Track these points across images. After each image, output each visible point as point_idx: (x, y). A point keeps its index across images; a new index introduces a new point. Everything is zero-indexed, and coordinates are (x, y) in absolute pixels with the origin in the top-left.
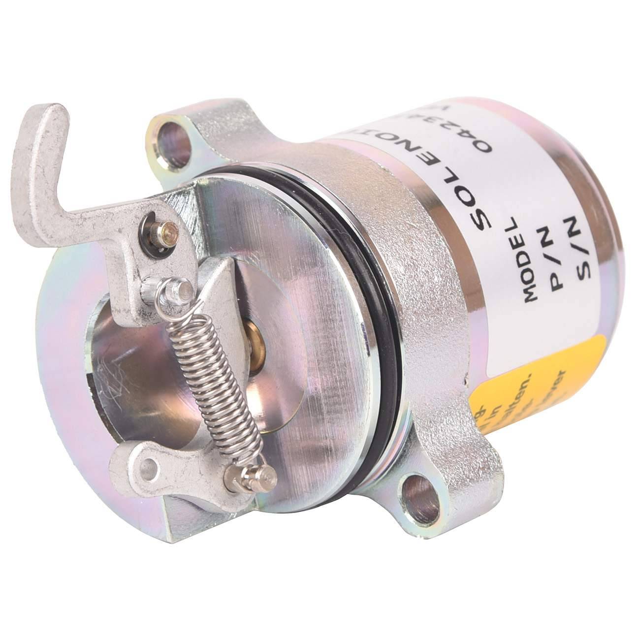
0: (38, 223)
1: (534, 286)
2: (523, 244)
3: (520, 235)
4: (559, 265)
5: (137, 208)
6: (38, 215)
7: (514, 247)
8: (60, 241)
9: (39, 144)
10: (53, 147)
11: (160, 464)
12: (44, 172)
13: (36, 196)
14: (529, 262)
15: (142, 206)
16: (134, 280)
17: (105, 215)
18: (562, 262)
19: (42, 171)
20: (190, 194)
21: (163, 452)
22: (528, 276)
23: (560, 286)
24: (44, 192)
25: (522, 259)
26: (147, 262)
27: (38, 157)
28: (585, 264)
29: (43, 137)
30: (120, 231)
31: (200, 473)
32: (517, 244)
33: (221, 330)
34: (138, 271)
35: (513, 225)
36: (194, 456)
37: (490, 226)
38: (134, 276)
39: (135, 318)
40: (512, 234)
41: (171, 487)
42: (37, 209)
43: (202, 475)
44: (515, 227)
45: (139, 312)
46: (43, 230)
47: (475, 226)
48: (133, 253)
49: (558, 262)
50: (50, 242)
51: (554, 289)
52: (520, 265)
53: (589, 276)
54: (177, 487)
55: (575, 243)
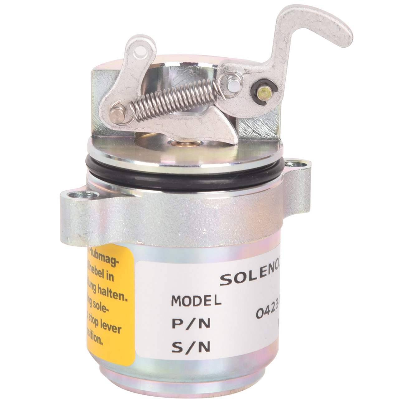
0: (293, 10)
1: (180, 305)
2: (205, 304)
3: (210, 305)
4: (186, 329)
5: (282, 82)
6: (297, 11)
7: (205, 296)
8: (280, 23)
9: (335, 22)
10: (331, 31)
11: (141, 60)
12: (319, 21)
13: (308, 12)
14: (194, 305)
15: (283, 86)
16: (245, 69)
17: (285, 58)
18: (187, 331)
19: (320, 20)
20: (276, 135)
21: (147, 64)
22: (187, 301)
23: (174, 325)
24: (309, 19)
25: (197, 301)
26: (252, 81)
27: (329, 19)
28: (181, 349)
29: (338, 25)
30: (273, 67)
31: (128, 87)
32: (206, 300)
33: (201, 123)
34: (249, 73)
35: (217, 302)
36: (138, 86)
37: (221, 285)
38: (247, 70)
39: (224, 65)
40: (212, 298)
41: (127, 65)
42: (301, 11)
43: (127, 88)
44: (216, 304)
45: (227, 68)
46: (289, 12)
47: (224, 274)
48: (259, 73)
49: (188, 329)
50: (281, 16)
51: (174, 320)
52: (195, 297)
53: (173, 351)
54: (125, 69)
55: (195, 345)
